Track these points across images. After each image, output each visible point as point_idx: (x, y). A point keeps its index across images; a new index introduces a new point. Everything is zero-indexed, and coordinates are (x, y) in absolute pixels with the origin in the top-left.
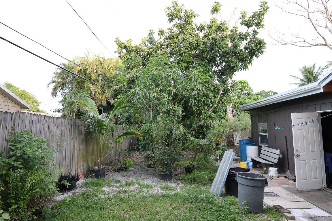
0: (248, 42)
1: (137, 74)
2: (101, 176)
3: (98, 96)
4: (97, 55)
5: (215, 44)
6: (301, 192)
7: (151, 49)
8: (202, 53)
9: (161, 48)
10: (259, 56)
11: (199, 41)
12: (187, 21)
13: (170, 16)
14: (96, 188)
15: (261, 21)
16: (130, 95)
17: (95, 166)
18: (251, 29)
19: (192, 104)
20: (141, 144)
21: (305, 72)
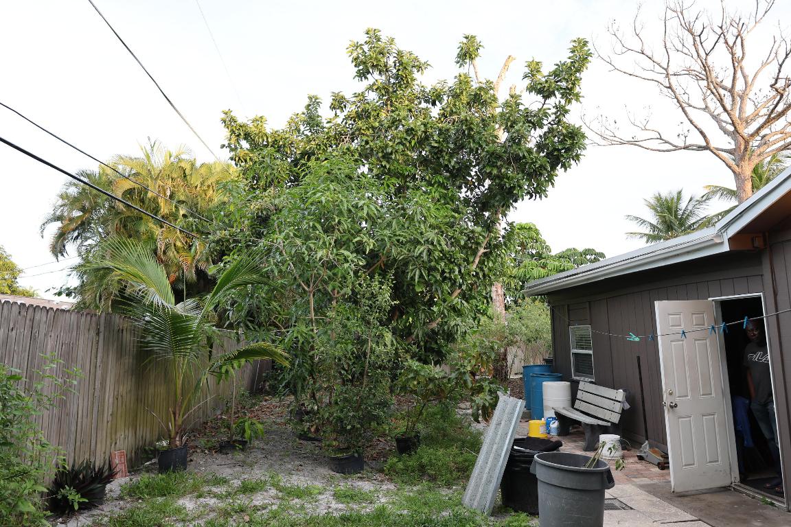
0: (545, 132)
1: (277, 201)
2: (175, 467)
3: (175, 256)
4: (174, 154)
5: (469, 134)
6: (682, 496)
7: (313, 143)
8: (436, 154)
9: (337, 140)
10: (569, 166)
11: (429, 126)
12: (402, 79)
13: (359, 65)
14: (160, 499)
15: (574, 84)
16: (257, 254)
17: (159, 440)
18: (552, 101)
19: (413, 278)
20: (283, 379)
21: (659, 209)
